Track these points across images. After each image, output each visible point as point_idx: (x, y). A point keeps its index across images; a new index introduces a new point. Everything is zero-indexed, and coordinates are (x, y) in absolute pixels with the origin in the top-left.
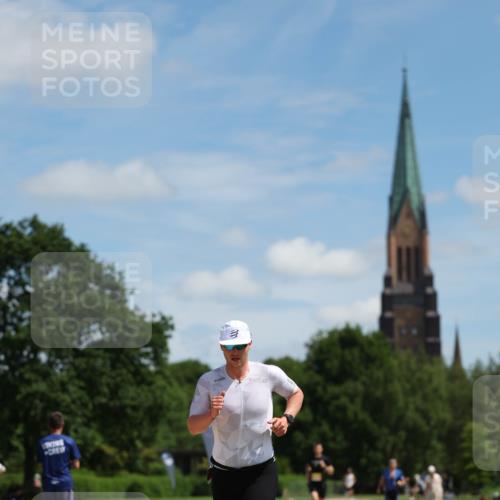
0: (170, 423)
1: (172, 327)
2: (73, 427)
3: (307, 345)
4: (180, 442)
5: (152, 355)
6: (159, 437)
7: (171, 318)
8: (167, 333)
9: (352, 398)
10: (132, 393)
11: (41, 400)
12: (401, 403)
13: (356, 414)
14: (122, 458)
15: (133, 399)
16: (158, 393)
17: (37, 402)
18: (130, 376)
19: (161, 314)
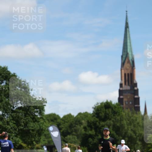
0: (45, 135)
1: (46, 102)
5: (39, 112)
6: (42, 140)
7: (46, 99)
8: (44, 104)
10: (32, 125)
12: (126, 128)
15: (32, 127)
16: (41, 125)
18: (31, 119)
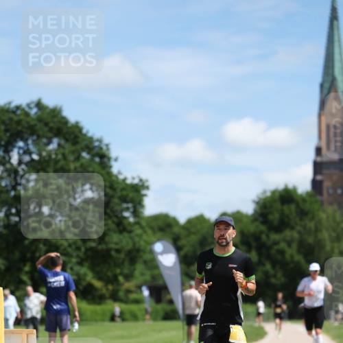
0: (145, 262)
1: (147, 188)
2: (69, 265)
3: (254, 201)
4: (154, 278)
5: (131, 210)
6: (137, 273)
7: (147, 181)
8: (144, 192)
9: (289, 244)
11: (45, 245)
13: (292, 256)
14: (107, 289)
17: (41, 246)
19: (139, 177)
